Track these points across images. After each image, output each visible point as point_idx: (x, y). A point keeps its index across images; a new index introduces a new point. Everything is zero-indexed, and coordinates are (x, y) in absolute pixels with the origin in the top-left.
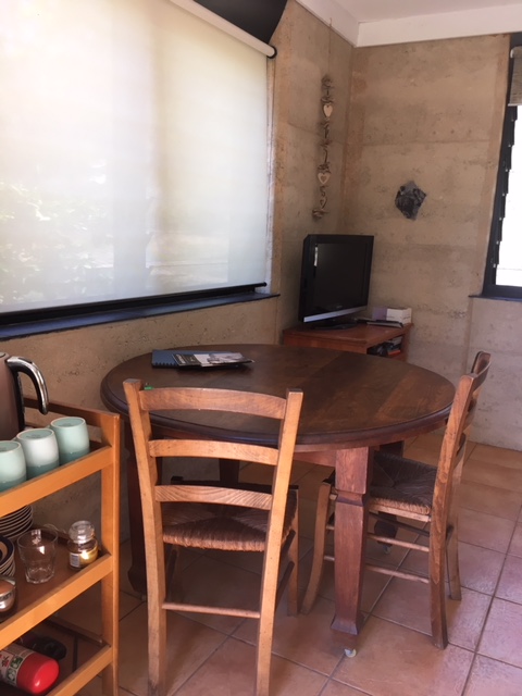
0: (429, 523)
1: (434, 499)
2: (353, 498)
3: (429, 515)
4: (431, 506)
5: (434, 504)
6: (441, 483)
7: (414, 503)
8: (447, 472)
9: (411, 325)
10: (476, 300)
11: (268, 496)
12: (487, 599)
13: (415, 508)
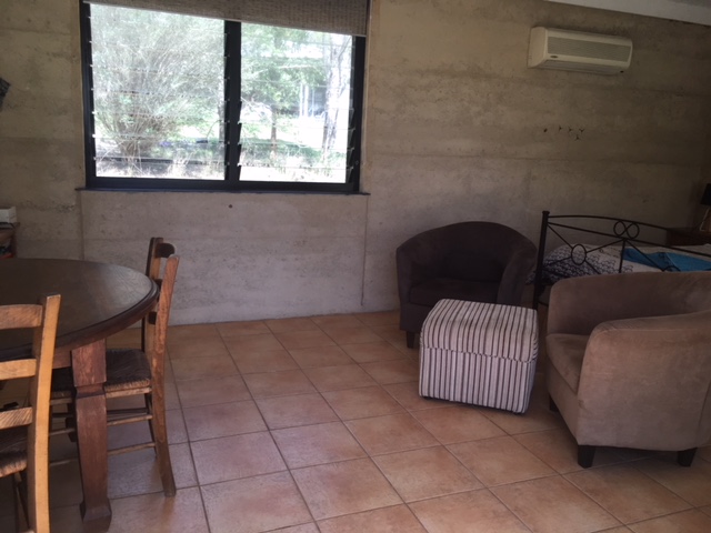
0: (150, 393)
1: (153, 370)
2: (92, 390)
3: (150, 387)
4: (150, 377)
5: (154, 375)
6: (158, 354)
7: (135, 380)
8: (163, 343)
9: (19, 224)
10: (83, 192)
11: (28, 410)
12: (185, 446)
13: (138, 384)
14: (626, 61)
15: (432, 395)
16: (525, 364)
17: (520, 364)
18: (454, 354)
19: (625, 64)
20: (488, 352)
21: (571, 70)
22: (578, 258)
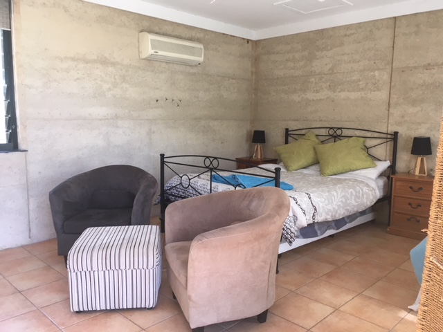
14: (201, 57)
15: (81, 310)
16: (151, 271)
17: (147, 271)
18: (96, 273)
19: (201, 59)
20: (123, 267)
21: (168, 61)
22: (185, 184)
